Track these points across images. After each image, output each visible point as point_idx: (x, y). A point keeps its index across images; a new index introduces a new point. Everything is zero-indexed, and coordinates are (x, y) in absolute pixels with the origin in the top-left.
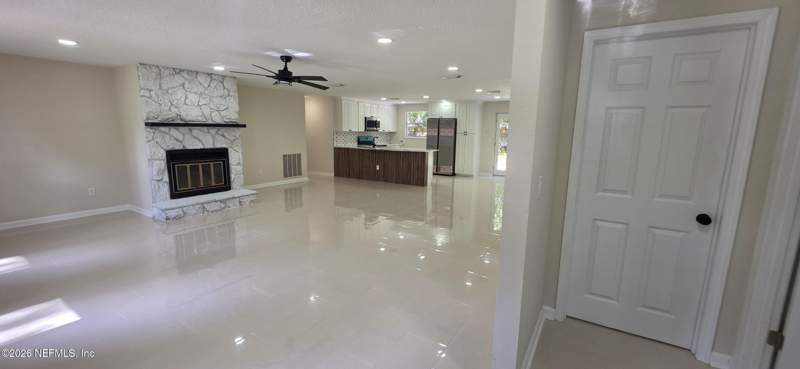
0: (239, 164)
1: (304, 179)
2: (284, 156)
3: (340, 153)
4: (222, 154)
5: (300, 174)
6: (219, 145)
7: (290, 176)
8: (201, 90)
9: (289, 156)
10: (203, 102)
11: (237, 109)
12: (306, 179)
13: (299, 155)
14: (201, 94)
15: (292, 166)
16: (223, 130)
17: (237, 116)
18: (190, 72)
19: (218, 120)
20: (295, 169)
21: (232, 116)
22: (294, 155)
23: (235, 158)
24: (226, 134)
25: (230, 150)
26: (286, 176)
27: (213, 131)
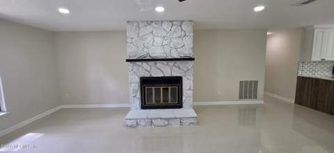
0: (190, 89)
1: (259, 102)
2: (241, 82)
3: (303, 82)
4: (177, 81)
5: (255, 97)
6: (175, 75)
7: (245, 98)
8: (164, 34)
9: (246, 82)
10: (165, 42)
11: (191, 46)
12: (262, 102)
13: (256, 82)
14: (164, 37)
15: (248, 90)
16: (178, 62)
17: (191, 51)
18: (157, 22)
19: (175, 55)
20: (250, 93)
21: (187, 52)
22: (251, 82)
23: (187, 84)
24: (181, 66)
25: (183, 78)
26: (241, 97)
27: (171, 63)
